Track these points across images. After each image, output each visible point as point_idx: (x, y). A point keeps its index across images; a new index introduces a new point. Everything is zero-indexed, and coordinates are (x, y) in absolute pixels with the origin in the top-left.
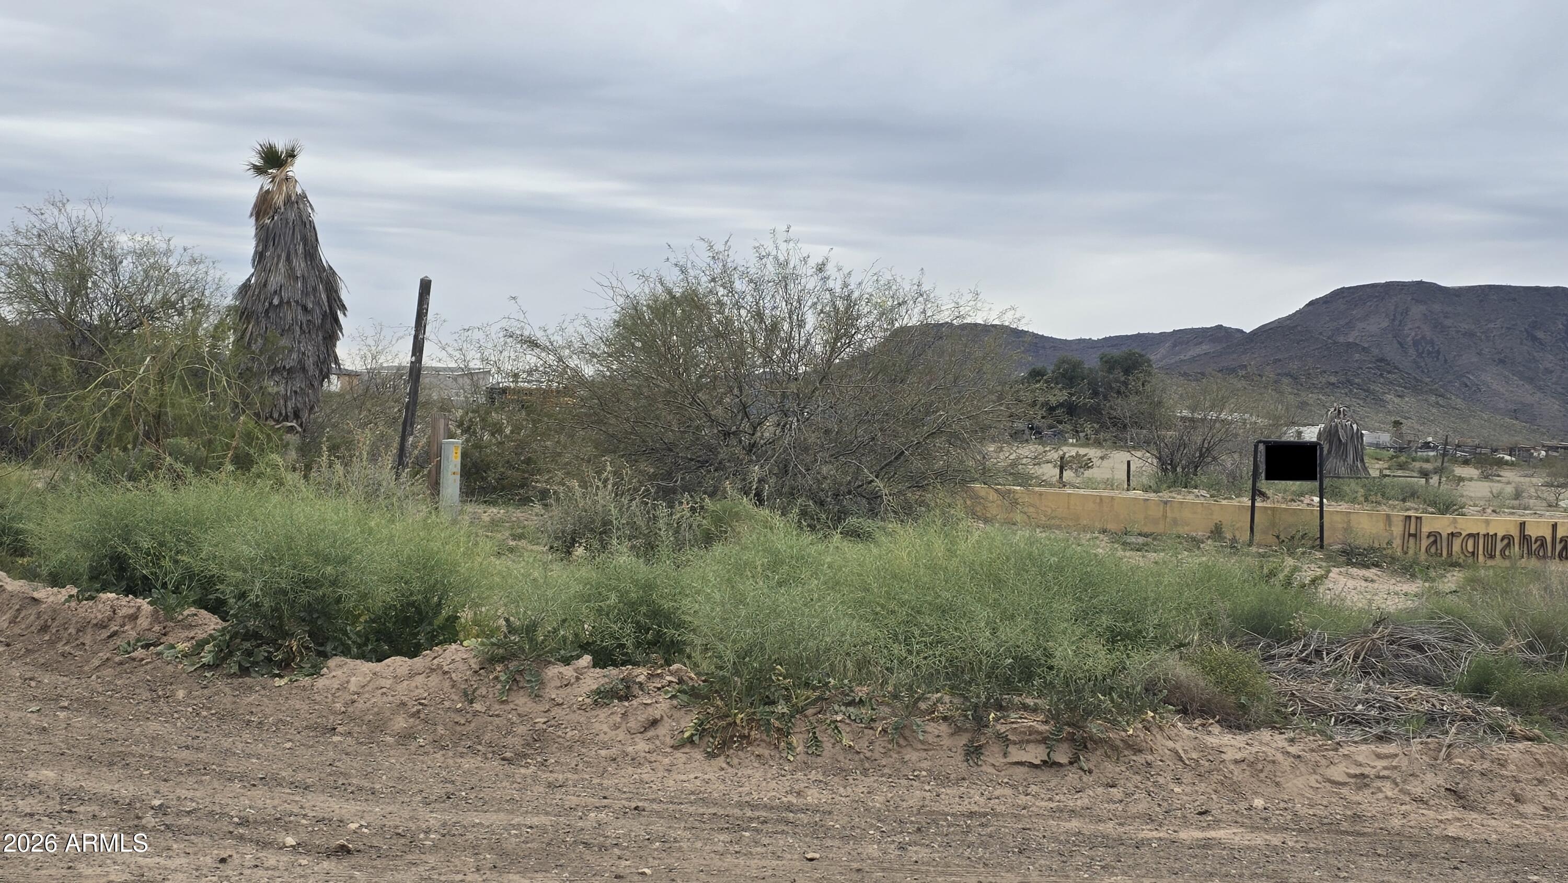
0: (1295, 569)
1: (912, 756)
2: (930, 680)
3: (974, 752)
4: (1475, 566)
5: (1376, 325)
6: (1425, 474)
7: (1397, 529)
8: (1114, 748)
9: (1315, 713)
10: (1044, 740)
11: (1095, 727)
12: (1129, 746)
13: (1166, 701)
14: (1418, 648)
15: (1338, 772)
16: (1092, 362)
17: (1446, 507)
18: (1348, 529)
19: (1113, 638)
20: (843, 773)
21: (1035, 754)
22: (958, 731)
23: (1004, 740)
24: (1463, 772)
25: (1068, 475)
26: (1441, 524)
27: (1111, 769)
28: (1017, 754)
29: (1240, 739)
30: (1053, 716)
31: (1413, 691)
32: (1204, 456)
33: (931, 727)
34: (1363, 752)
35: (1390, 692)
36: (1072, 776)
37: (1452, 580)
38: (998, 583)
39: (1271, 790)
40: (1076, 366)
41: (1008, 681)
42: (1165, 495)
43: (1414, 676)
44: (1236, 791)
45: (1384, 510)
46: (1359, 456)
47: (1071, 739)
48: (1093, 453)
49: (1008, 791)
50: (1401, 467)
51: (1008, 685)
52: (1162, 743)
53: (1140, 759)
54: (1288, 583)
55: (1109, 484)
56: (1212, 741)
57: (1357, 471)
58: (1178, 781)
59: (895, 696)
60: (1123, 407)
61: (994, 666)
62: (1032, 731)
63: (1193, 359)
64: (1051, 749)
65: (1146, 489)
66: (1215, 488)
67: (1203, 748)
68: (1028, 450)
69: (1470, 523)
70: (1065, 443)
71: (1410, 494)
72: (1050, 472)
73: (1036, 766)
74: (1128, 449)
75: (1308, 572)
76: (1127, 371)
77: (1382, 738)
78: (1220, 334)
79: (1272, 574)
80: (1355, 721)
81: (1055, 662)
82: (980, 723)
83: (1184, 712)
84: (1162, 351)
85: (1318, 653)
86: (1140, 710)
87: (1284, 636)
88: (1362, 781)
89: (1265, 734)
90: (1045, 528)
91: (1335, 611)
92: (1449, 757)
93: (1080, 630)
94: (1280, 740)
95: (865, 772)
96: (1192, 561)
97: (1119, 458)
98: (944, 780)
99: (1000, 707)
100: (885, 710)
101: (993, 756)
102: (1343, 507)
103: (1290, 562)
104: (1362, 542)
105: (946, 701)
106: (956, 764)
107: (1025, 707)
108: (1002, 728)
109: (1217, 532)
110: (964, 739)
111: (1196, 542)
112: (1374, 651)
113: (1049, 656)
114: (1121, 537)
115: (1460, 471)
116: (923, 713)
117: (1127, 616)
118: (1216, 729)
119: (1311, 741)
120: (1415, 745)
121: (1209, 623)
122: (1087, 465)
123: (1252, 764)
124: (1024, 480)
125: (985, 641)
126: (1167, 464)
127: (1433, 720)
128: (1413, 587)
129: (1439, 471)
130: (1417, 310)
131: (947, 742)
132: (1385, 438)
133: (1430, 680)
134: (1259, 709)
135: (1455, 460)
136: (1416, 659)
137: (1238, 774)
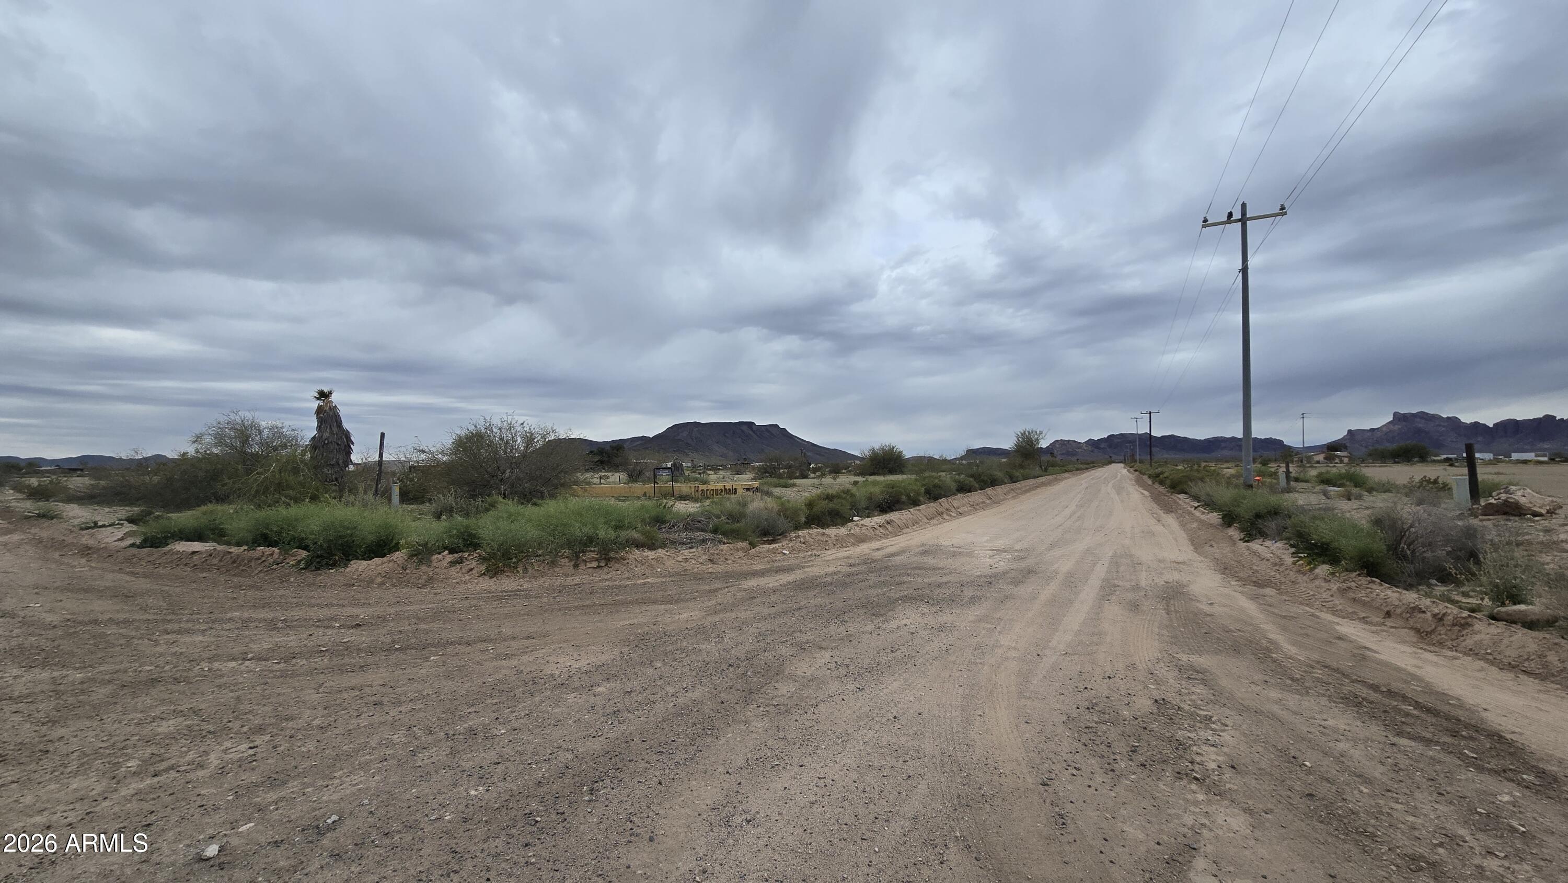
0: (667, 503)
1: (557, 569)
2: (562, 547)
3: (576, 566)
4: (713, 498)
5: (685, 434)
6: (700, 474)
7: (693, 489)
8: (618, 560)
9: (673, 543)
10: (597, 560)
11: (612, 554)
12: (622, 558)
13: (632, 544)
14: (699, 522)
15: (680, 559)
16: (608, 448)
17: (705, 482)
18: (680, 491)
19: (616, 528)
20: (535, 577)
21: (595, 564)
22: (571, 560)
23: (585, 561)
24: (713, 554)
25: (602, 481)
26: (704, 487)
27: (617, 566)
28: (589, 565)
29: (653, 552)
30: (599, 552)
31: (698, 534)
32: (640, 473)
33: (562, 560)
34: (686, 552)
35: (693, 535)
36: (606, 570)
37: (708, 502)
38: (581, 515)
39: (662, 566)
40: (603, 449)
41: (586, 544)
42: (630, 485)
43: (699, 530)
44: (652, 567)
45: (689, 484)
46: (682, 470)
47: (605, 559)
48: (609, 474)
49: (587, 576)
50: (694, 472)
51: (585, 545)
52: (631, 556)
53: (625, 562)
54: (665, 507)
55: (614, 483)
56: (645, 554)
57: (682, 474)
58: (636, 567)
59: (551, 552)
60: (617, 460)
61: (581, 540)
62: (593, 557)
63: (636, 446)
64: (599, 562)
65: (625, 484)
66: (644, 482)
67: (643, 556)
68: (588, 475)
69: (712, 486)
70: (601, 471)
71: (696, 480)
72: (596, 481)
73: (594, 568)
74: (619, 472)
75: (671, 503)
76: (617, 450)
77: (691, 548)
78: (643, 438)
79: (660, 505)
80: (683, 544)
81: (599, 537)
82: (578, 557)
83: (637, 547)
84: (628, 444)
85: (673, 526)
86: (625, 548)
87: (664, 522)
88: (686, 560)
89: (660, 550)
90: (596, 497)
91: (678, 513)
92: (708, 551)
93: (606, 527)
94: (664, 551)
95: (542, 577)
96: (638, 503)
97: (617, 475)
98: (567, 575)
99: (583, 552)
100: (548, 557)
101: (582, 567)
102: (679, 485)
103: (665, 501)
104: (684, 494)
105: (567, 552)
106: (571, 570)
107: (591, 551)
108: (584, 558)
109: (645, 494)
110: (573, 563)
111: (639, 498)
112: (688, 524)
113: (597, 535)
114: (618, 499)
115: (709, 472)
116: (560, 557)
117: (619, 521)
118: (646, 550)
119: (673, 551)
120: (700, 549)
121: (643, 520)
122: (608, 478)
123: (657, 560)
124: (589, 483)
125: (579, 534)
126: (630, 476)
127: (704, 541)
128: (698, 505)
129: (704, 473)
130: (696, 429)
131: (568, 564)
132: (689, 465)
133: (702, 530)
134: (657, 544)
135: (708, 470)
136: (699, 525)
137: (653, 562)
